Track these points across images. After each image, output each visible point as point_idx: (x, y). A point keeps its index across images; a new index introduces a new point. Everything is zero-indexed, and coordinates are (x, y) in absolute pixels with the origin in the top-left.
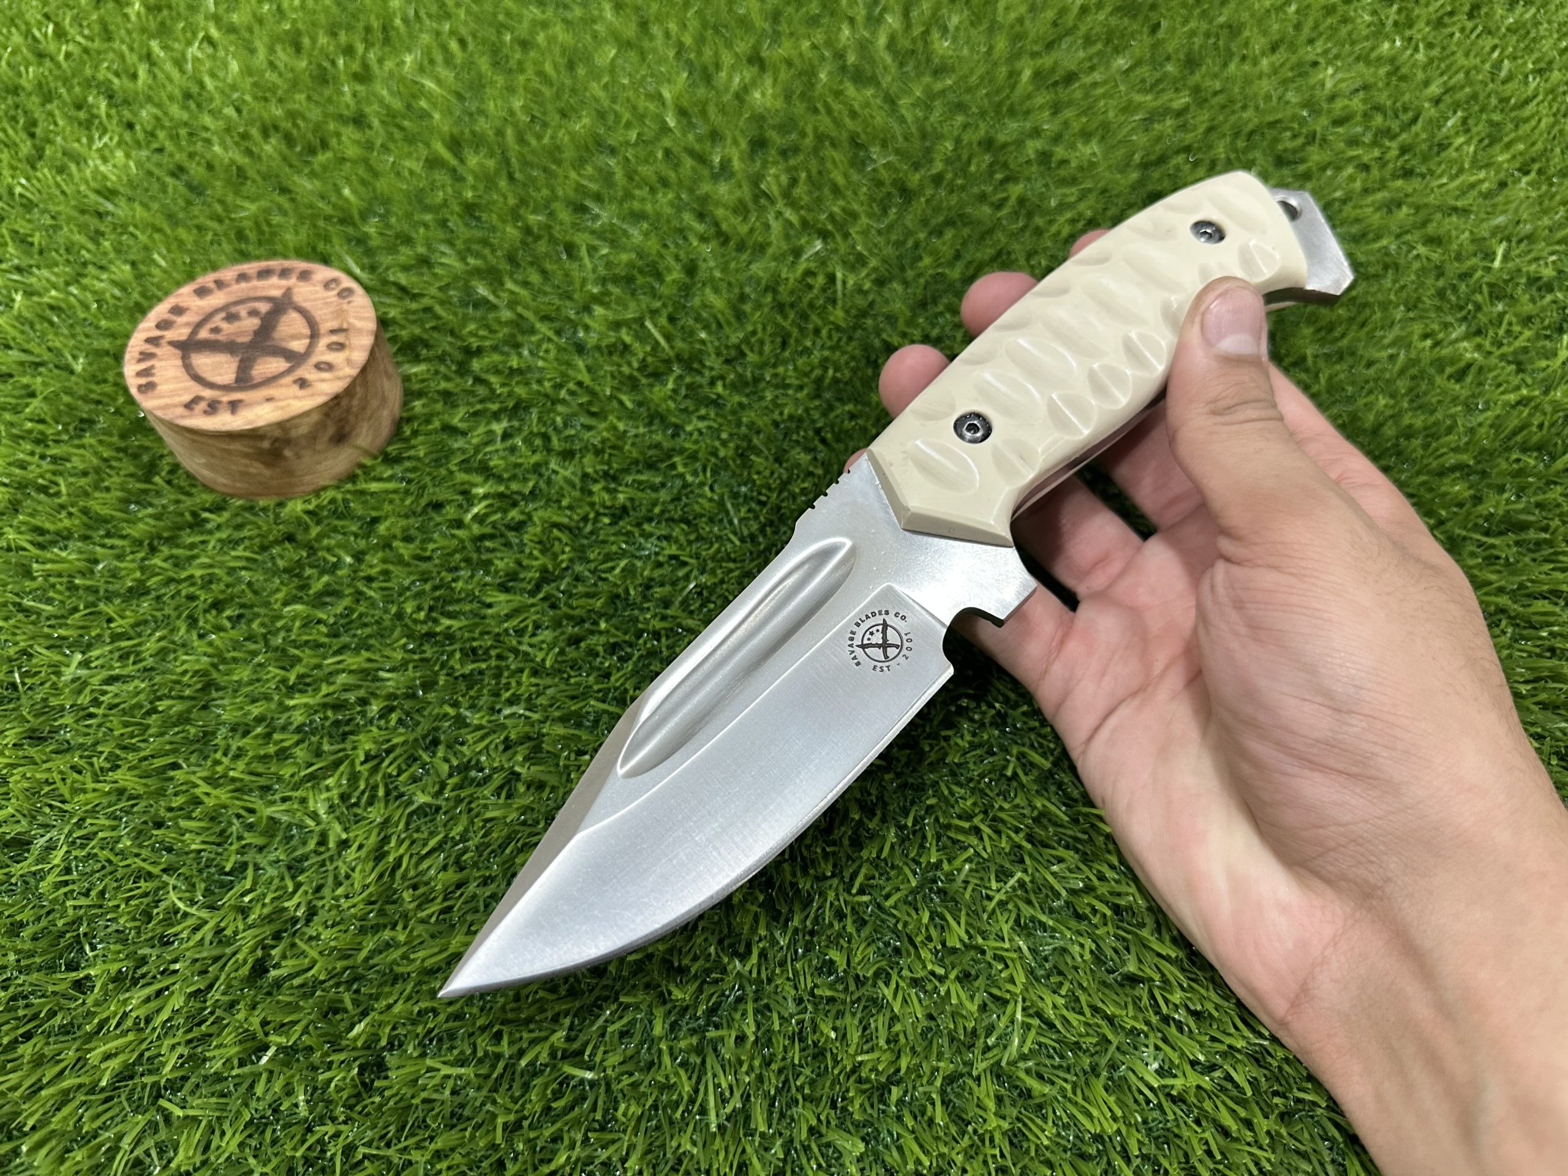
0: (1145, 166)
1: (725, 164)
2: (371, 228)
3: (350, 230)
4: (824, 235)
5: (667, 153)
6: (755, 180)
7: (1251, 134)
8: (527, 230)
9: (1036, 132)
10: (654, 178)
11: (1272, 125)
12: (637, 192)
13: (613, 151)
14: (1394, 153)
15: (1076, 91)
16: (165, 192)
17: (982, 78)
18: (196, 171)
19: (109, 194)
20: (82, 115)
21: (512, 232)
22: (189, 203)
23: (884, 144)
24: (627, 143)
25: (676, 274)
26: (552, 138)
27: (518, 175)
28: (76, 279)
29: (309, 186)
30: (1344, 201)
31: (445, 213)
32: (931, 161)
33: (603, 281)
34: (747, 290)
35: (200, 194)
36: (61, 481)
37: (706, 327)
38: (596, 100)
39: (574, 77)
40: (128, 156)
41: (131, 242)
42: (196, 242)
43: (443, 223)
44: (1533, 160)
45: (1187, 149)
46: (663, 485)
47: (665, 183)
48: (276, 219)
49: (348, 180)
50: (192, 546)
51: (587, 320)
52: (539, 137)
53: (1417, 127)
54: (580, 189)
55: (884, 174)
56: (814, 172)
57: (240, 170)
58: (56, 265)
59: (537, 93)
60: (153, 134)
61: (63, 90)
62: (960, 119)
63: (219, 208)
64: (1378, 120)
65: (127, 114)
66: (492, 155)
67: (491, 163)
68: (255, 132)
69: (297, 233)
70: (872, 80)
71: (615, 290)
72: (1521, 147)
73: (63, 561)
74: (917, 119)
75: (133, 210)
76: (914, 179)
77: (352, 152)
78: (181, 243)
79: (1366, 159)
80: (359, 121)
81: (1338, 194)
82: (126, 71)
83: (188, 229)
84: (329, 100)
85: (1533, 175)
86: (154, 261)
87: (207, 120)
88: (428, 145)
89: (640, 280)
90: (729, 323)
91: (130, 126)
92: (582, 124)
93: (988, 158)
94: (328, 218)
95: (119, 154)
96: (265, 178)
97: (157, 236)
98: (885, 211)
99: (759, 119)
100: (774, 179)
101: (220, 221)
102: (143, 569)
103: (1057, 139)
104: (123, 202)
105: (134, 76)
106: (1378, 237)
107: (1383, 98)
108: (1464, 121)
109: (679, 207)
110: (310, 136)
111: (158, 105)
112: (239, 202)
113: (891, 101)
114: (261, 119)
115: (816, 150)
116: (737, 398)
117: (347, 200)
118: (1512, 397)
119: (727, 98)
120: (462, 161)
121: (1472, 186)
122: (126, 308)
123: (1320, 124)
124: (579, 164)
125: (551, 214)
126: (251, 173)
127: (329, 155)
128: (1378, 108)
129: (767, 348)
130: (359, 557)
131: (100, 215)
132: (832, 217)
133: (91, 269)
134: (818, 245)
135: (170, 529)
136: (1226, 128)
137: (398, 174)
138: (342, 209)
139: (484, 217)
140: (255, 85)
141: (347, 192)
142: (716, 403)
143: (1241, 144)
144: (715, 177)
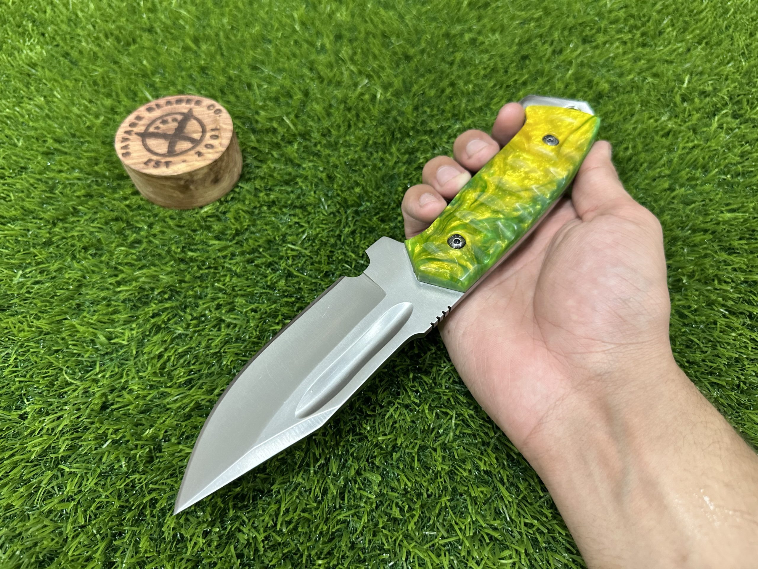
0: (520, 44)
1: (323, 47)
2: (157, 79)
3: (147, 80)
4: (369, 76)
5: (296, 42)
6: (337, 53)
7: (570, 29)
8: (230, 78)
9: (470, 30)
10: (289, 53)
11: (581, 24)
12: (281, 60)
13: (270, 42)
14: (638, 35)
15: (489, 11)
16: (60, 64)
17: (444, 6)
18: (74, 54)
19: (34, 65)
20: (20, 30)
21: (222, 79)
22: (71, 69)
23: (398, 36)
24: (277, 38)
25: (299, 96)
26: (242, 36)
27: (225, 53)
28: (19, 104)
29: (128, 61)
30: (614, 58)
31: (192, 71)
32: (419, 43)
33: (265, 100)
34: (333, 102)
35: (76, 65)
36: (11, 195)
37: (313, 120)
38: (263, 19)
39: (252, 9)
40: (42, 48)
41: (44, 87)
42: (74, 87)
43: (190, 76)
44: (704, 38)
45: (541, 36)
46: (292, 192)
47: (294, 55)
48: (112, 75)
49: (146, 58)
50: (73, 222)
51: (256, 117)
52: (235, 36)
53: (650, 24)
54: (254, 59)
55: (397, 49)
56: (365, 50)
57: (94, 53)
58: (9, 98)
59: (235, 16)
60: (54, 38)
61: (11, 19)
62: (434, 24)
63: (85, 71)
64: (632, 21)
65: (42, 30)
66: (213, 45)
67: (213, 48)
68: (101, 36)
69: (122, 81)
70: (394, 8)
71: (270, 104)
72: (698, 32)
73: (13, 230)
74: (414, 24)
75: (45, 72)
76: (412, 51)
77: (147, 44)
78: (67, 87)
79: (624, 39)
80: (151, 30)
81: (612, 55)
82: (41, 9)
83: (71, 81)
84: (137, 21)
85: (703, 44)
86: (54, 96)
87: (79, 31)
88: (183, 41)
89: (282, 100)
90: (323, 118)
91: (43, 35)
92: (256, 29)
93: (447, 42)
94: (136, 75)
95: (38, 47)
96: (107, 57)
97: (55, 84)
98: (398, 66)
99: (339, 26)
100: (345, 51)
101: (86, 77)
102: (50, 233)
103: (480, 33)
104: (40, 69)
105: (45, 12)
106: (629, 73)
107: (634, 11)
108: (672, 20)
109: (301, 65)
110: (127, 36)
111: (57, 25)
112: (94, 67)
113: (401, 17)
114: (104, 29)
115: (366, 40)
116: (328, 152)
117: (145, 66)
118: (690, 145)
119: (324, 16)
120: (199, 48)
121: (675, 50)
122: (41, 116)
123: (603, 24)
124: (255, 47)
125: (241, 71)
126: (100, 55)
127: (137, 46)
128: (632, 16)
129: (342, 129)
130: (150, 226)
131: (29, 75)
132: (373, 70)
133: (25, 99)
134: (366, 81)
135: (63, 215)
136: (560, 26)
137: (169, 54)
138: (143, 70)
139: (209, 73)
140: (102, 15)
141: (145, 62)
142: (318, 155)
143: (566, 33)
144: (318, 52)
